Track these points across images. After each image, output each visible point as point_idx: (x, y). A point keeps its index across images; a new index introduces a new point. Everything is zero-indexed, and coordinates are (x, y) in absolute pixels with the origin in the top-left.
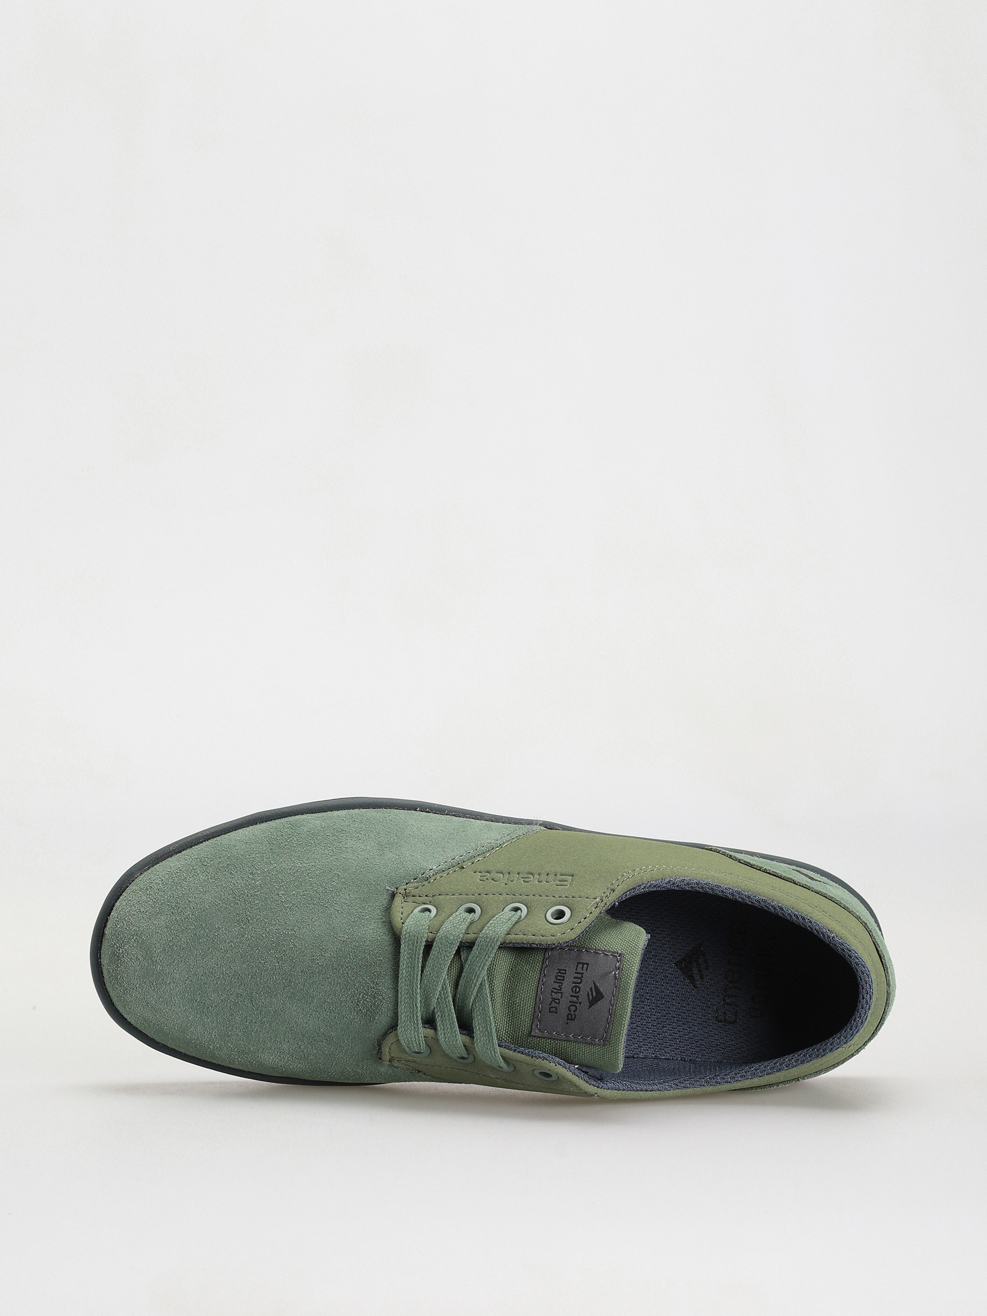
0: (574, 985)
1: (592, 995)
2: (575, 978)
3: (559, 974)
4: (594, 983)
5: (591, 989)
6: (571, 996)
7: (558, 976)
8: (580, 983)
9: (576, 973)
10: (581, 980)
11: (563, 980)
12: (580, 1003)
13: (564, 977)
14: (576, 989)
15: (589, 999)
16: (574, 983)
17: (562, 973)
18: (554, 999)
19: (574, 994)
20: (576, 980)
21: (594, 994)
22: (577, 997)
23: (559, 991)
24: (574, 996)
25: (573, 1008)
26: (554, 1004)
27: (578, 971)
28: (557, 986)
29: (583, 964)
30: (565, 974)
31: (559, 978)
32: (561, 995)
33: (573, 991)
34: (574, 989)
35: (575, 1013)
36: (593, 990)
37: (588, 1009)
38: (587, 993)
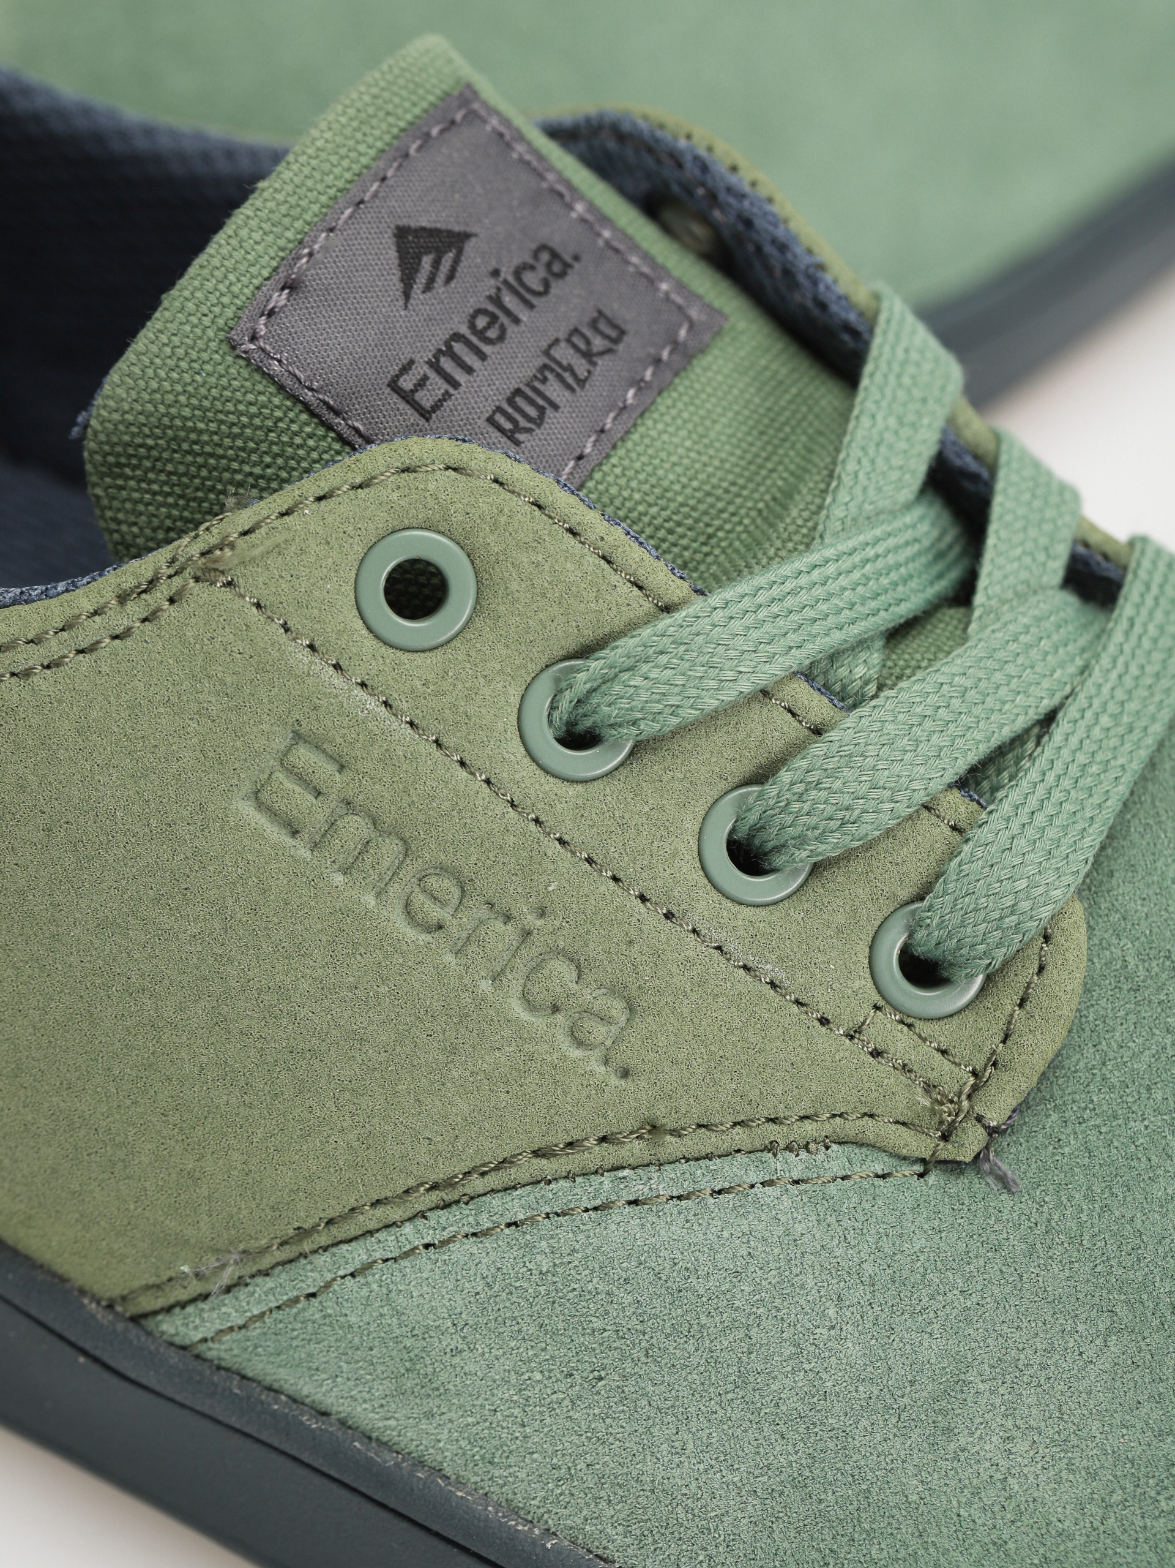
0: (486, 349)
1: (436, 264)
2: (469, 370)
3: (523, 423)
4: (407, 295)
5: (428, 287)
6: (516, 321)
7: (529, 419)
8: (457, 337)
9: (455, 385)
10: (448, 344)
11: (518, 392)
12: (496, 273)
13: (510, 401)
14: (486, 329)
15: (457, 261)
16: (483, 357)
17: (509, 418)
18: (588, 355)
19: (503, 319)
20: (470, 359)
21: (427, 261)
22: (497, 300)
23: (549, 368)
24: (508, 312)
25: (532, 280)
26: (598, 343)
27: (445, 386)
28: (553, 389)
29: (408, 397)
30: (499, 409)
31: (532, 412)
32: (552, 352)
33: (503, 330)
34: (492, 334)
35: (530, 261)
36: (422, 279)
37: (476, 235)
38: (453, 285)
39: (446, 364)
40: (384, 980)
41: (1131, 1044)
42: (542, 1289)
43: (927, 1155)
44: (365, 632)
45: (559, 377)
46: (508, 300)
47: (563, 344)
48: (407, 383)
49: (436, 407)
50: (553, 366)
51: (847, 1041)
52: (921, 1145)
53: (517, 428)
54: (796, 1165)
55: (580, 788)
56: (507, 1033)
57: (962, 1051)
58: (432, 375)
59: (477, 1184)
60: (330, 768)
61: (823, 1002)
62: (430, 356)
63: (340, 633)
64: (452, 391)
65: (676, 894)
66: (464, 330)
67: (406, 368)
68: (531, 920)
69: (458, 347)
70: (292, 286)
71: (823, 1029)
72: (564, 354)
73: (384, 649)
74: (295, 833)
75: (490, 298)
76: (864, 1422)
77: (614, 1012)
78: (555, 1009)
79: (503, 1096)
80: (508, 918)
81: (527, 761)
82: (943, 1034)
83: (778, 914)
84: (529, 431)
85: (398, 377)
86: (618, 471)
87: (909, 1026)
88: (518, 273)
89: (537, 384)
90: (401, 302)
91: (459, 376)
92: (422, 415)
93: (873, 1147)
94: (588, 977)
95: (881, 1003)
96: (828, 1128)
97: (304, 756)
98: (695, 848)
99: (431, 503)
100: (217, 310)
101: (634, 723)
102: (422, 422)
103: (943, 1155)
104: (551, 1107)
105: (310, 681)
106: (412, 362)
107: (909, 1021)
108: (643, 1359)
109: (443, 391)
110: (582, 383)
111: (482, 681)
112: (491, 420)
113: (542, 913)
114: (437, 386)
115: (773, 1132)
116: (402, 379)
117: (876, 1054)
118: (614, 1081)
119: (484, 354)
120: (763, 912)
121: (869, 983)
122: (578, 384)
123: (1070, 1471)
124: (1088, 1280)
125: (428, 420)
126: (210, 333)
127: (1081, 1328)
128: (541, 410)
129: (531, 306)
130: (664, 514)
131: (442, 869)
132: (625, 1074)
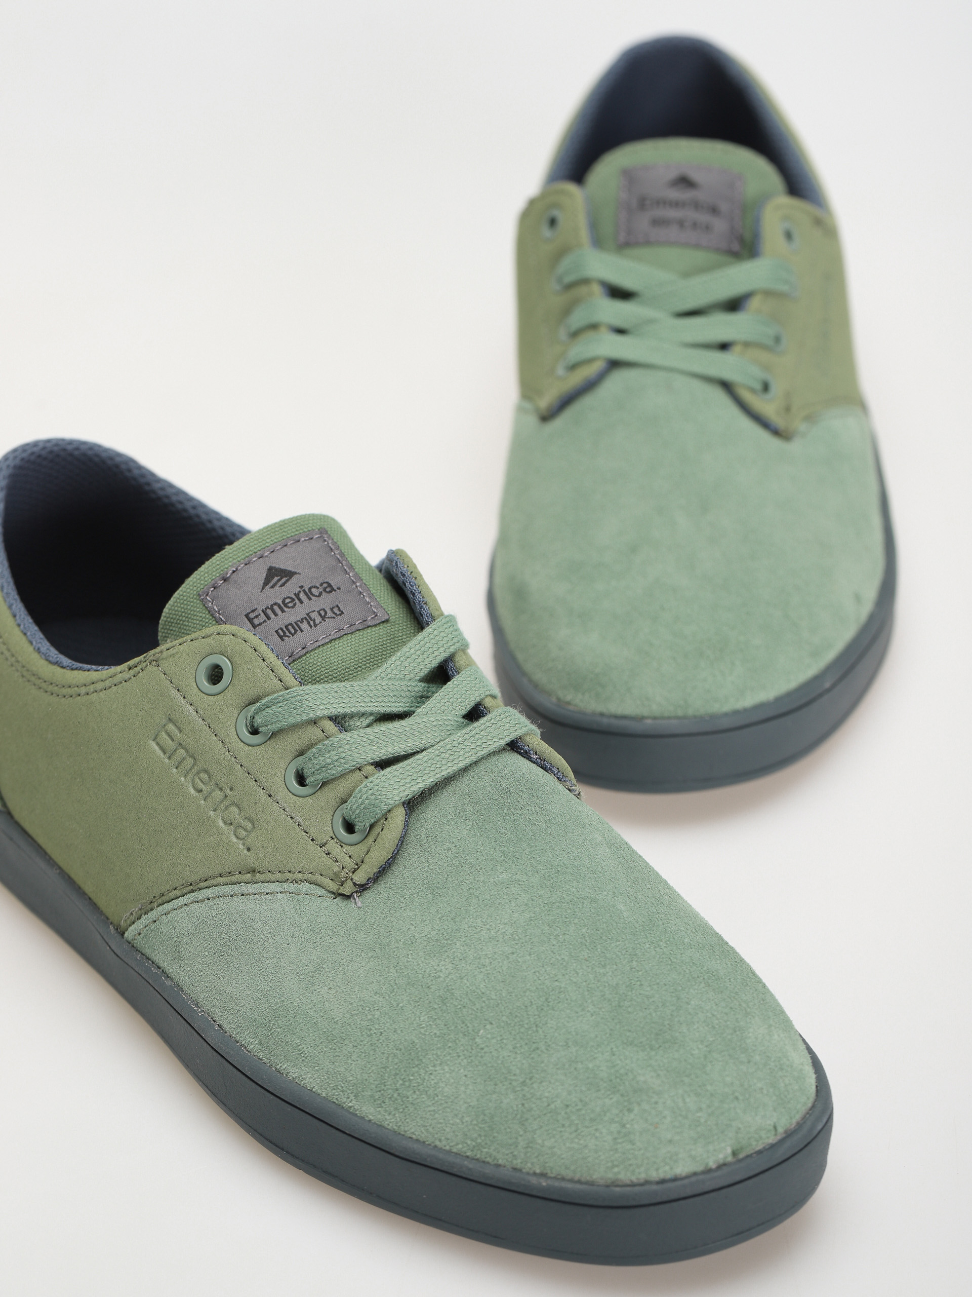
0: (286, 609)
1: (279, 580)
2: (276, 615)
3: (288, 634)
4: (263, 588)
5: (273, 587)
6: (302, 602)
7: (290, 633)
8: (277, 604)
9: (269, 618)
10: (272, 605)
11: (291, 624)
12: (302, 587)
13: (286, 627)
14: (289, 603)
15: (288, 580)
16: (283, 611)
17: (284, 632)
18: (324, 617)
19: (297, 601)
20: (278, 611)
21: (276, 579)
22: (297, 595)
23: (306, 619)
24: (300, 600)
25: (316, 591)
26: (330, 614)
27: (265, 618)
28: (304, 626)
29: (250, 620)
30: (282, 629)
31: (293, 631)
32: (310, 614)
33: (295, 605)
34: (290, 605)
35: (318, 586)
36: (271, 584)
37: (299, 574)
38: (282, 588)
39: (269, 612)
40: (183, 808)
41: (415, 864)
42: (212, 922)
43: (335, 891)
44: (196, 687)
45: (309, 623)
46: (302, 595)
47: (316, 613)
48: (252, 615)
49: (260, 624)
50: (308, 618)
51: (319, 848)
52: (333, 886)
53: (285, 635)
54: (292, 887)
55: (250, 748)
56: (215, 830)
57: (355, 856)
58: (262, 614)
59: (202, 885)
60: (177, 731)
61: (313, 832)
62: (264, 608)
63: (187, 686)
64: (267, 620)
65: (273, 788)
66: (280, 602)
67: (253, 611)
68: (228, 792)
69: (275, 607)
70: (225, 580)
71: (312, 842)
72: (313, 615)
73: (200, 693)
74: (165, 753)
75: (295, 594)
76: (289, 978)
77: (248, 828)
78: (231, 824)
79: (212, 853)
80: (221, 789)
81: (236, 736)
82: (350, 850)
83: (305, 800)
84: (289, 637)
85: (249, 613)
86: (316, 655)
87: (342, 846)
88: (310, 589)
89: (299, 623)
90: (260, 590)
91: (272, 616)
92: (253, 627)
93: (320, 886)
94: (242, 814)
95: (334, 837)
96: (305, 877)
97: (171, 727)
98: (283, 774)
99: (223, 645)
100: (199, 585)
101: (266, 726)
102: (252, 629)
103: (340, 891)
104: (225, 858)
105: (175, 701)
106: (256, 609)
107: (342, 844)
108: (234, 950)
109: (263, 620)
110: (315, 625)
111: (225, 706)
112: (277, 632)
113: (231, 789)
114: (263, 617)
115: (288, 875)
116: (250, 614)
117: (328, 854)
118: (246, 851)
119: (284, 610)
120: (301, 799)
121: (331, 829)
122: (314, 626)
123: (345, 1002)
124: (371, 939)
125: (254, 628)
126: (195, 592)
127: (363, 954)
128: (296, 631)
129: (310, 599)
130: (326, 671)
131: (206, 771)
132: (249, 849)
